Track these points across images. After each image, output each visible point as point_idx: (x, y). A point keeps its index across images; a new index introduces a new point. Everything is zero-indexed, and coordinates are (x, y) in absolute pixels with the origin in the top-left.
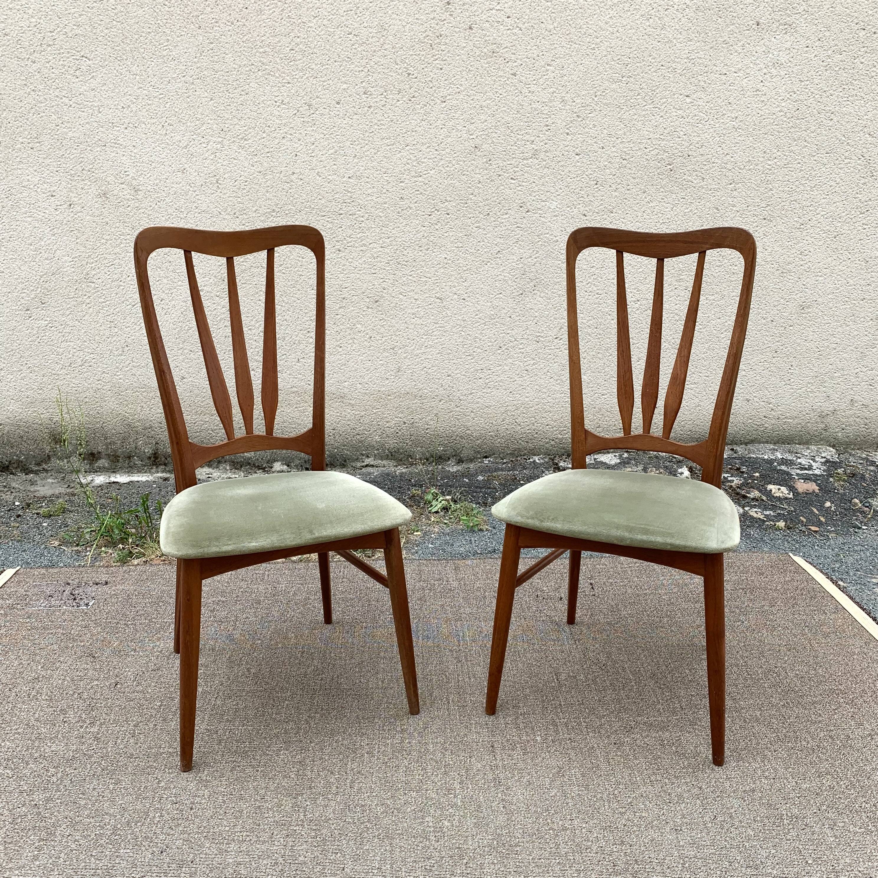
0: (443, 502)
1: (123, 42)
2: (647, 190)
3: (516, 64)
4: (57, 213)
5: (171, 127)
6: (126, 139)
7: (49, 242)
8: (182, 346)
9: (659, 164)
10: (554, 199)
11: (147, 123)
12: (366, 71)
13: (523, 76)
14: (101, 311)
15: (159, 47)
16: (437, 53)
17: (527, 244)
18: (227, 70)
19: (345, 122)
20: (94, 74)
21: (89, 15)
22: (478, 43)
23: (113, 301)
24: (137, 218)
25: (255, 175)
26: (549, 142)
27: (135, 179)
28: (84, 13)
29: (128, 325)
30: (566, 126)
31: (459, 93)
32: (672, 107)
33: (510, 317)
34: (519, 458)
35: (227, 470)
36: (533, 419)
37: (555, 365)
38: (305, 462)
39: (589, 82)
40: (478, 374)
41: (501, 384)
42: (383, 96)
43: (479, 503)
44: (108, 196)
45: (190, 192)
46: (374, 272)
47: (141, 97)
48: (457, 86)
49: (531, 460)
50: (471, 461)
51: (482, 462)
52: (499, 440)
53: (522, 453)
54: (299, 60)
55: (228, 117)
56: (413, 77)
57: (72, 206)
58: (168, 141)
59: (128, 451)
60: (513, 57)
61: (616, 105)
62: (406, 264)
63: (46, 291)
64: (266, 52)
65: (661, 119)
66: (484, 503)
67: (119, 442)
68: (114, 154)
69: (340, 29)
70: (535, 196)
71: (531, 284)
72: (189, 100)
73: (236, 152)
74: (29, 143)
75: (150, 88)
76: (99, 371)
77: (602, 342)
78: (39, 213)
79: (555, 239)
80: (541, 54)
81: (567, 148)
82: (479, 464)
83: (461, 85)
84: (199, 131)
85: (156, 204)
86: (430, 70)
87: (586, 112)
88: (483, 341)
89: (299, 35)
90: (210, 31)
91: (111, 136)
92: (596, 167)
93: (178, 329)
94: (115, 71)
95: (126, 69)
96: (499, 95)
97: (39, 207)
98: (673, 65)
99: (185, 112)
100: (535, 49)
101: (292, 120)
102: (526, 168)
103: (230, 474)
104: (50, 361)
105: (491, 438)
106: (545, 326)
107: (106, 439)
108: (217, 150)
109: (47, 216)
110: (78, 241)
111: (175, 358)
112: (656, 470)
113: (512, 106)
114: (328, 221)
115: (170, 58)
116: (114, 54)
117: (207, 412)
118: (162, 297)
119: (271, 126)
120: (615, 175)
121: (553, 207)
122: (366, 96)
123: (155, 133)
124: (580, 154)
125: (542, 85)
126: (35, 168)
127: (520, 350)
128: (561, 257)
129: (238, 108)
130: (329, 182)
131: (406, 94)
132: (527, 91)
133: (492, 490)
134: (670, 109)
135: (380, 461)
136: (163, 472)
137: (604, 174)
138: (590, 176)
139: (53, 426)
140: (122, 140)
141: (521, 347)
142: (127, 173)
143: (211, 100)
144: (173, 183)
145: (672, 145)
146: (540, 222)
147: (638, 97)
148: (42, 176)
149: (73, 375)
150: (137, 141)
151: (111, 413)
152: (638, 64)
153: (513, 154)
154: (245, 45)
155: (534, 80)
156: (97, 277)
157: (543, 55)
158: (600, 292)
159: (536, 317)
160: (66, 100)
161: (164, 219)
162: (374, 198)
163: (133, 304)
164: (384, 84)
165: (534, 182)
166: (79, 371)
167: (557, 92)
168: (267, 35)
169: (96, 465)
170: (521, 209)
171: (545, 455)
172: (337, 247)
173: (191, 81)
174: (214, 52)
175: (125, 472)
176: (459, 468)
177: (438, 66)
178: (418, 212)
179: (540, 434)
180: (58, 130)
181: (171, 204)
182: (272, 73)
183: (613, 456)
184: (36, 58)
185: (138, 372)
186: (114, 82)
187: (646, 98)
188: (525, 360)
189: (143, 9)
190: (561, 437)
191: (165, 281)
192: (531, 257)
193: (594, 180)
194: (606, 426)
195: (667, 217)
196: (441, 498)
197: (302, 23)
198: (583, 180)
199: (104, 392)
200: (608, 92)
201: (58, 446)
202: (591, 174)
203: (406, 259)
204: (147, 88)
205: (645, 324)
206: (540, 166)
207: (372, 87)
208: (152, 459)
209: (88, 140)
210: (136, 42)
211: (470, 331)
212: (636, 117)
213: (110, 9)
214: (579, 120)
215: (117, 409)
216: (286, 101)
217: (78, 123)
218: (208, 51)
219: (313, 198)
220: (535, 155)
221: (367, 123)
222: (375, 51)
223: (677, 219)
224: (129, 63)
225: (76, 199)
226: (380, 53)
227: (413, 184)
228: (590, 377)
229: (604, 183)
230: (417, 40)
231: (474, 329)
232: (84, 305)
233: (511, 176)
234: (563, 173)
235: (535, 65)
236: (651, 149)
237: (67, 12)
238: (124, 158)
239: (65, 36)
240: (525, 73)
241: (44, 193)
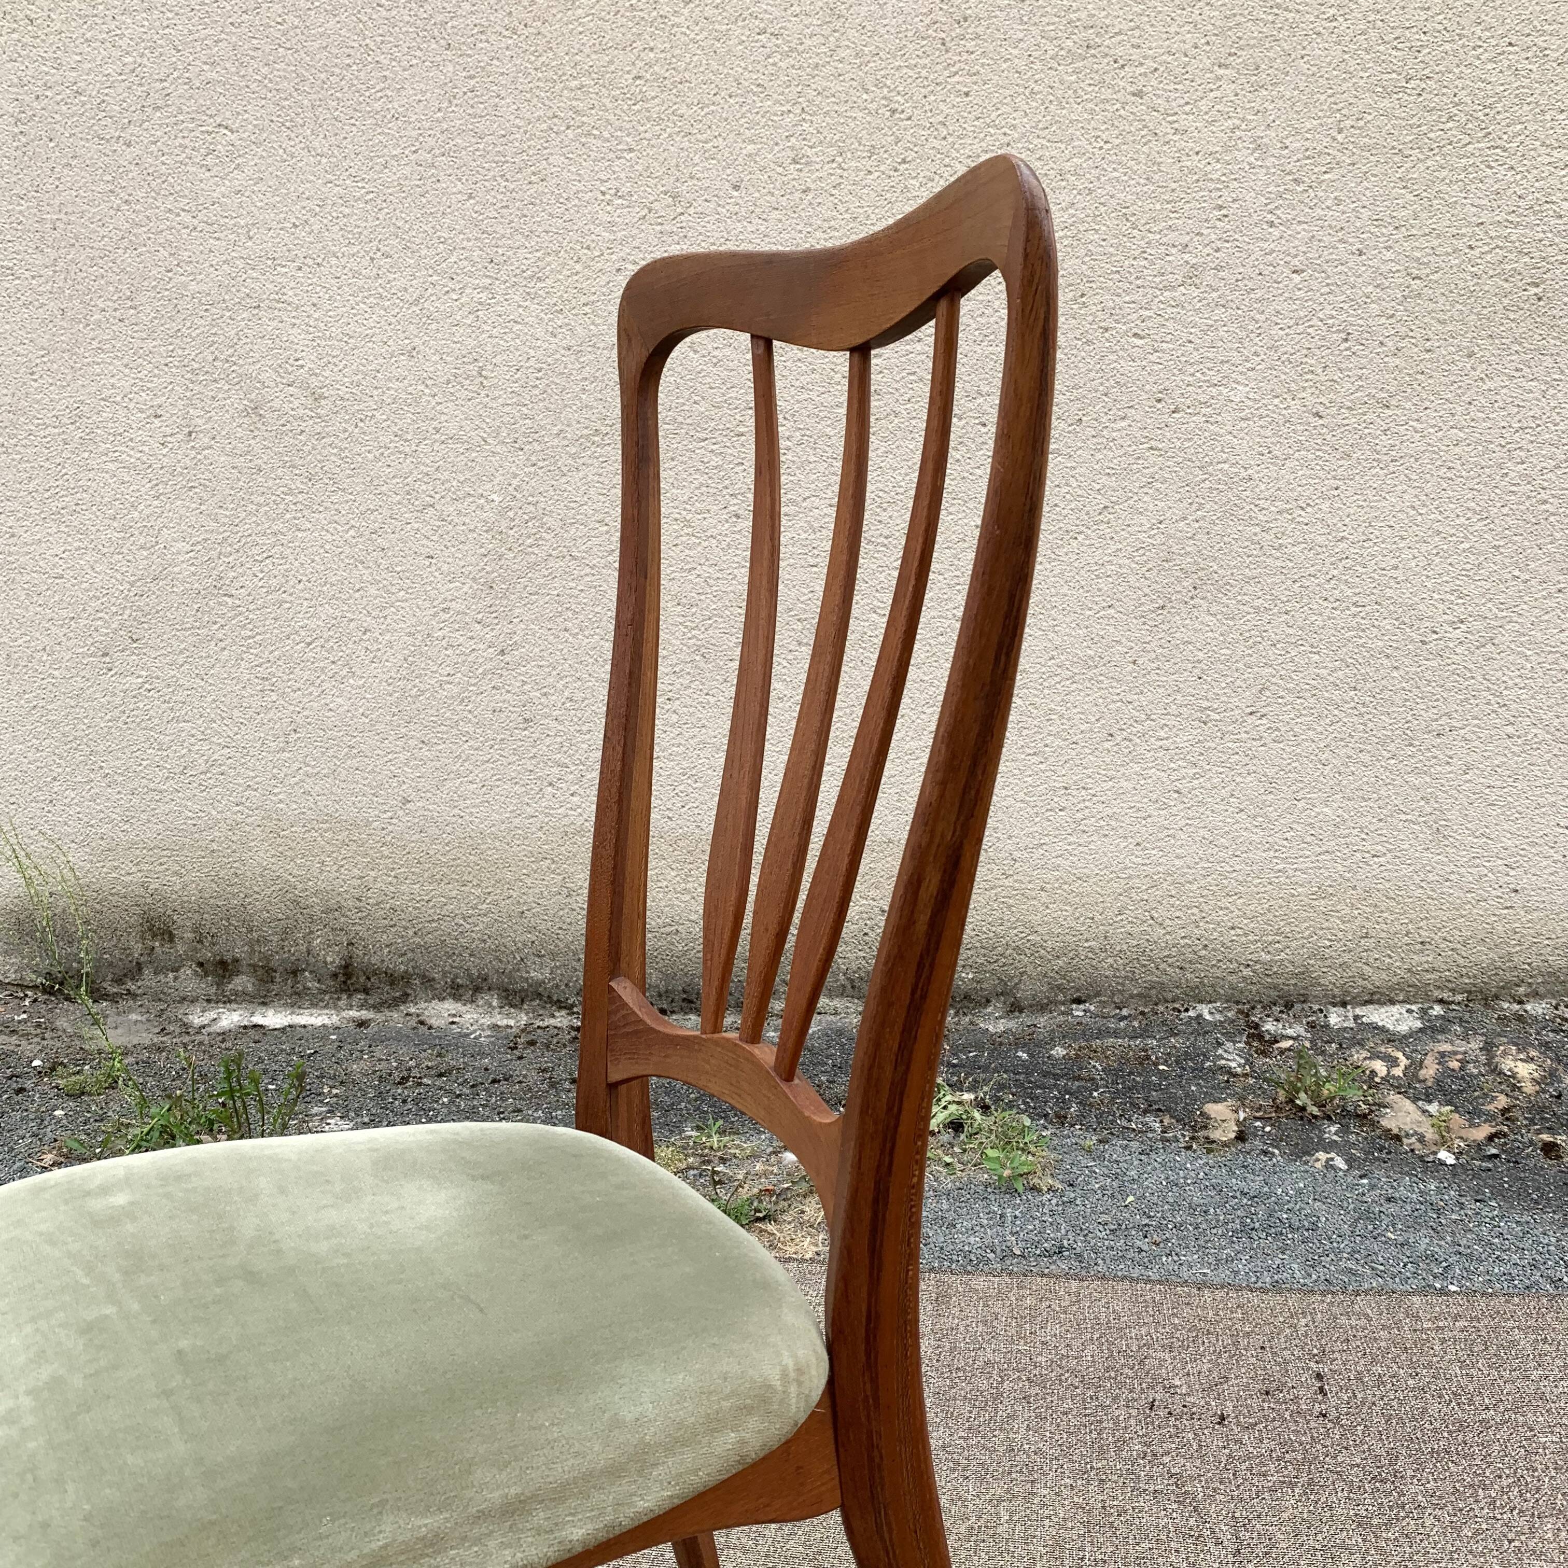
0: (953, 1108)
1: (296, 90)
2: (1476, 349)
3: (1142, 70)
4: (165, 451)
5: (389, 260)
6: (298, 291)
7: (147, 511)
8: (403, 730)
9: (1506, 285)
10: (1240, 378)
11: (340, 255)
12: (799, 111)
13: (1158, 96)
14: (244, 656)
15: (367, 94)
16: (957, 58)
17: (1174, 487)
18: (503, 132)
19: (750, 228)
20: (240, 160)
21: (234, 39)
22: (1052, 27)
23: (268, 636)
24: (319, 457)
25: (558, 356)
26: (1227, 245)
27: (316, 374)
28: (223, 36)
29: (298, 685)
30: (1266, 205)
31: (1008, 145)
32: (1538, 143)
33: (1134, 662)
34: (1161, 1008)
35: (494, 1008)
36: (1195, 910)
37: (1249, 778)
38: (660, 995)
39: (1323, 97)
40: (1056, 799)
41: (1113, 823)
42: (834, 165)
43: (1046, 1116)
44: (262, 412)
45: (425, 398)
46: (812, 561)
47: (329, 202)
48: (1003, 130)
49: (1191, 1013)
50: (1042, 1008)
51: (1069, 1013)
52: (1110, 960)
53: (1170, 996)
54: (653, 98)
55: (502, 232)
56: (902, 116)
57: (194, 435)
58: (381, 290)
59: (293, 958)
60: (1136, 54)
61: (1393, 148)
62: (886, 542)
63: (140, 614)
64: (583, 86)
65: (1510, 174)
66: (1058, 1116)
67: (276, 938)
68: (275, 324)
69: (740, 24)
70: (1193, 375)
71: (1185, 584)
72: (424, 200)
73: (520, 306)
74: (115, 310)
75: (348, 182)
76: (239, 785)
77: (1370, 725)
78: (132, 453)
79: (1244, 474)
80: (1203, 41)
81: (1270, 258)
82: (1062, 1018)
83: (1014, 127)
84: (444, 265)
85: (356, 426)
86: (940, 98)
87: (1316, 170)
88: (1069, 719)
89: (652, 44)
90: (469, 52)
91: (271, 286)
92: (1343, 298)
93: (396, 695)
94: (281, 151)
95: (302, 145)
96: (1102, 144)
97: (131, 440)
98: (1540, 41)
99: (415, 227)
100: (1189, 32)
101: (637, 231)
102: (1170, 310)
103: (499, 1017)
104: (145, 763)
105: (1090, 955)
106: (1224, 685)
107: (250, 931)
108: (480, 303)
109: (145, 458)
110: (203, 507)
111: (390, 756)
112: (1519, 1051)
113: (1135, 168)
114: (712, 451)
115: (389, 117)
116: (279, 116)
117: (453, 876)
118: (365, 625)
119: (593, 245)
120: (1392, 316)
121: (1237, 399)
122: (798, 166)
123: (356, 274)
124: (1303, 271)
125: (1206, 113)
126: (125, 361)
127: (1161, 743)
128: (1261, 517)
129: (525, 212)
130: (715, 365)
131: (886, 156)
132: (1169, 130)
133: (1083, 1083)
134: (1534, 149)
135: (827, 1001)
136: (361, 1007)
137: (1366, 316)
138: (1330, 322)
139: (149, 900)
140: (290, 293)
141: (1162, 734)
142: (300, 362)
143: (470, 197)
144: (389, 379)
145: (1541, 235)
146: (1207, 434)
147: (1450, 125)
148: (139, 375)
149: (189, 793)
150: (321, 294)
151: (262, 876)
152: (1447, 47)
153: (1137, 278)
154: (540, 75)
155: (1187, 103)
156: (238, 585)
157: (1208, 43)
158: (1362, 600)
159: (1199, 662)
160: (186, 218)
161: (370, 456)
162: (813, 394)
163: (309, 640)
164: (836, 137)
165: (1190, 342)
166: (200, 785)
167: (1243, 127)
168: (587, 50)
169: (231, 986)
170: (1159, 406)
171: (1227, 1001)
172: (732, 508)
173: (430, 161)
174: (477, 96)
175: (285, 1005)
176: (1012, 1024)
177: (958, 87)
178: (914, 422)
179: (1214, 950)
180: (170, 279)
181: (384, 424)
182: (595, 132)
183: (1404, 1011)
184: (131, 135)
185: (317, 788)
186: (279, 173)
187: (1470, 126)
188: (1172, 765)
189: (337, 19)
190: (1268, 957)
191: (373, 591)
192: (1185, 518)
193: (1339, 331)
194: (1383, 935)
195: (1531, 413)
196: (949, 1098)
197: (659, 20)
198: (1310, 330)
199: (248, 829)
200: (1370, 118)
201: (157, 944)
202: (1333, 317)
203: (886, 532)
204: (341, 182)
205: (1480, 678)
206: (1205, 302)
207: (811, 147)
208: (341, 978)
209: (227, 297)
210: (322, 88)
211: (1035, 695)
212: (1444, 173)
213: (273, 24)
214: (1299, 189)
215: (274, 868)
216: (624, 190)
217: (207, 264)
218: (465, 93)
219: (681, 400)
220: (1192, 276)
221: (799, 227)
222: (817, 65)
223: (1558, 419)
224: (309, 132)
225: (200, 421)
226: (828, 70)
227: (903, 359)
228: (1340, 811)
229: (1366, 335)
230: (910, 34)
231: (1046, 691)
232: (213, 643)
233: (1135, 330)
234: (1263, 318)
235: (1188, 69)
236: (1486, 248)
237: (191, 38)
238: (295, 331)
239: (186, 87)
240: (1165, 90)
241: (141, 411)
